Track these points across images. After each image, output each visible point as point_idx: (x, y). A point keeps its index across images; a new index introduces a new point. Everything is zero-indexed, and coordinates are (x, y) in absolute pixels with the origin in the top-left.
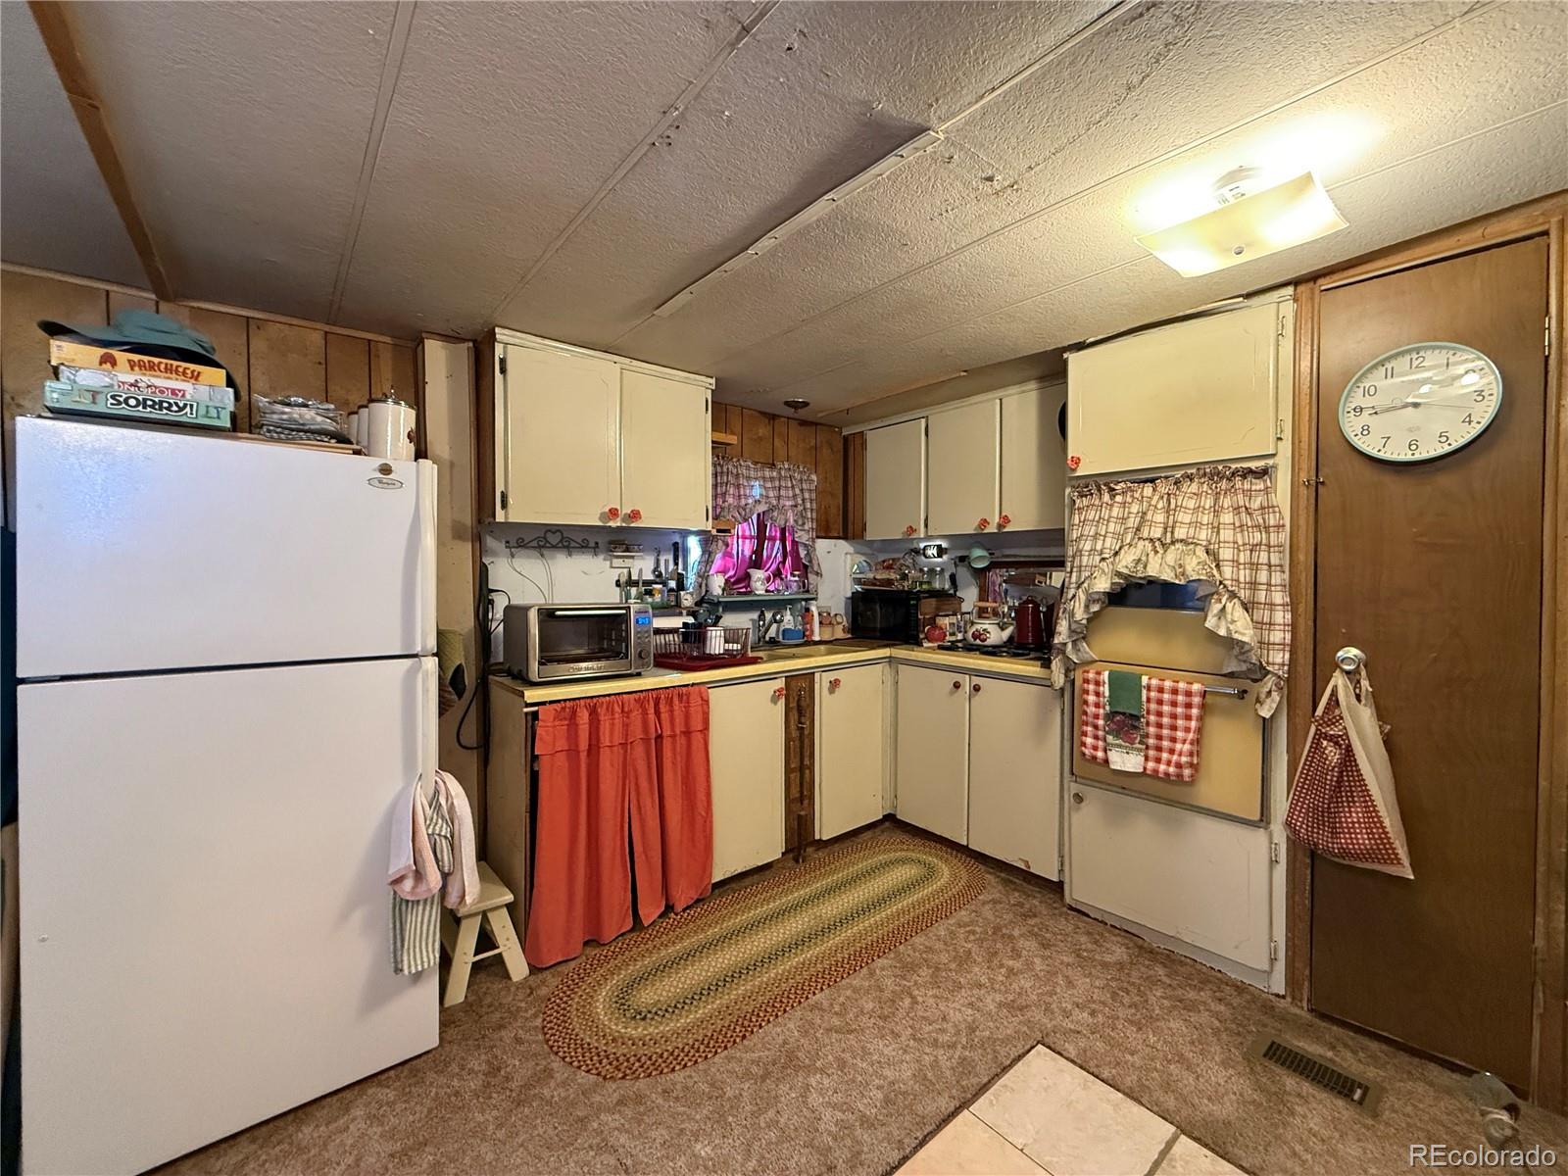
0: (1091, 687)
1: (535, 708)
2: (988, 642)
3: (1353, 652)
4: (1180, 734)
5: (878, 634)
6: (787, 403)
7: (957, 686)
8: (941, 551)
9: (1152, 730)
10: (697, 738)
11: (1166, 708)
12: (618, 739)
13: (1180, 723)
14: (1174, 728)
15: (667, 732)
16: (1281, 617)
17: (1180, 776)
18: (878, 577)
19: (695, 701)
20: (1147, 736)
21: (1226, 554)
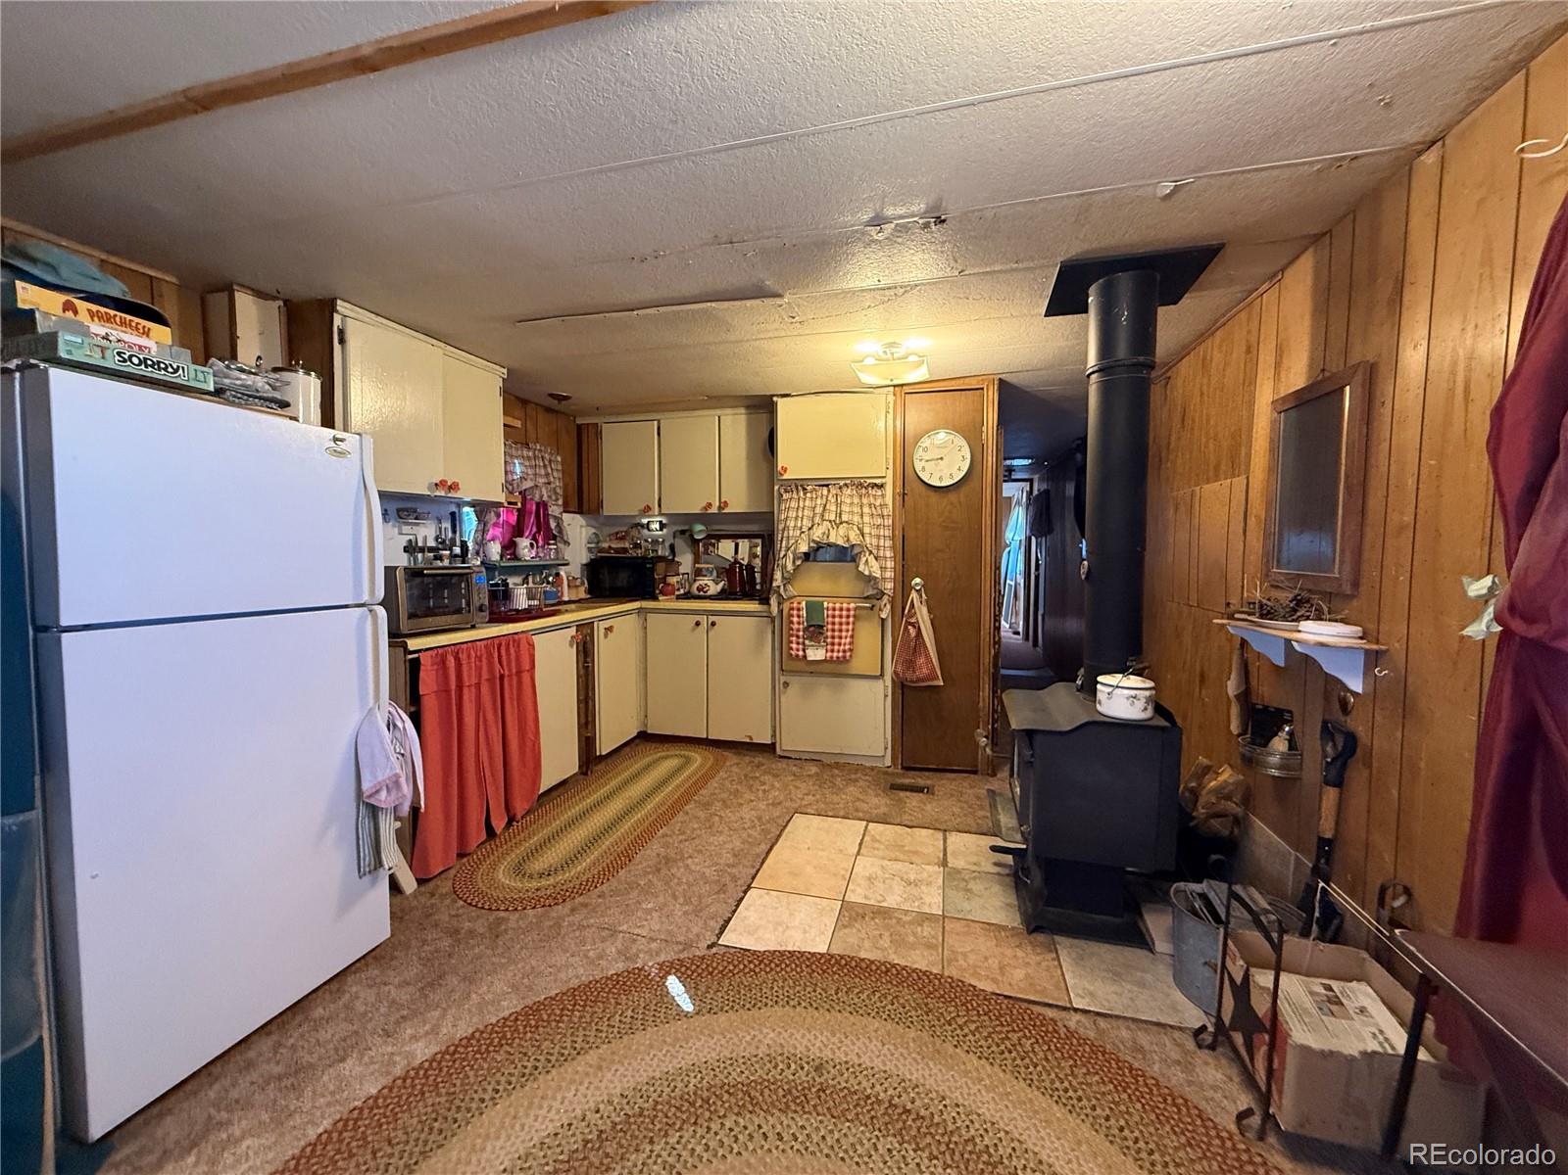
0: (795, 612)
1: (416, 655)
2: (709, 593)
3: (918, 580)
4: (844, 634)
5: (608, 593)
6: (551, 395)
7: (698, 624)
8: (662, 526)
9: (829, 634)
10: (526, 677)
11: (837, 620)
12: (474, 681)
13: (844, 627)
14: (841, 631)
15: (507, 673)
16: (890, 564)
17: (844, 657)
18: (613, 546)
19: (524, 646)
20: (827, 637)
21: (867, 530)
